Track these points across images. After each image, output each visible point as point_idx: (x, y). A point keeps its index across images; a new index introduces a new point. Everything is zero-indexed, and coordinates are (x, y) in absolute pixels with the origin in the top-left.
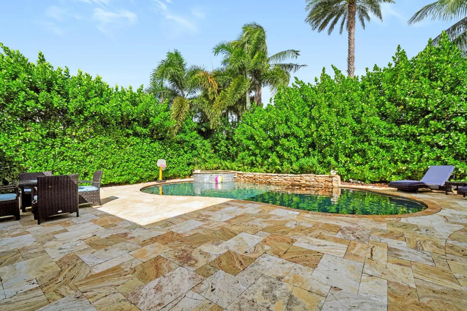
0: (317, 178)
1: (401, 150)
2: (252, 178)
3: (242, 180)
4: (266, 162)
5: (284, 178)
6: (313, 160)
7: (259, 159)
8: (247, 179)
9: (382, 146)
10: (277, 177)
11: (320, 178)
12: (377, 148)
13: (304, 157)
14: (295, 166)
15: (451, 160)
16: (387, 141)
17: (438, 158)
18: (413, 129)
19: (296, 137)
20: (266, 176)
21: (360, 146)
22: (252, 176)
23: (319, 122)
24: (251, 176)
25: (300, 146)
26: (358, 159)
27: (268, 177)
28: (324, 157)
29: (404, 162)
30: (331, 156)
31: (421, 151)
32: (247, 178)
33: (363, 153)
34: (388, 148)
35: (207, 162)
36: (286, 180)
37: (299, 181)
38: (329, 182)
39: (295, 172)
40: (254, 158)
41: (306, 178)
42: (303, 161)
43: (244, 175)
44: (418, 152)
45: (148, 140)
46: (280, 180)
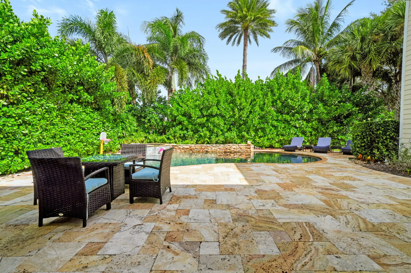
0: (240, 147)
1: (282, 129)
2: (188, 149)
3: (179, 150)
4: (196, 135)
5: (217, 147)
6: (233, 134)
7: (191, 133)
8: (183, 151)
9: (273, 126)
10: (212, 147)
11: (242, 146)
12: (271, 127)
13: (227, 132)
14: (221, 138)
15: (300, 135)
16: (275, 123)
17: (295, 134)
18: (288, 117)
19: (223, 117)
20: (202, 147)
21: (262, 126)
22: (188, 147)
23: (240, 108)
24: (186, 147)
25: (225, 124)
26: (260, 134)
27: (204, 147)
28: (240, 132)
29: (282, 135)
30: (245, 131)
31: (290, 129)
32: (182, 149)
33: (263, 129)
34: (275, 127)
35: (132, 135)
36: (220, 149)
37: (230, 149)
38: (248, 148)
39: (224, 143)
40: (185, 132)
41: (233, 147)
42: (226, 134)
43: (180, 147)
44: (289, 130)
45: (89, 109)
46: (215, 149)
